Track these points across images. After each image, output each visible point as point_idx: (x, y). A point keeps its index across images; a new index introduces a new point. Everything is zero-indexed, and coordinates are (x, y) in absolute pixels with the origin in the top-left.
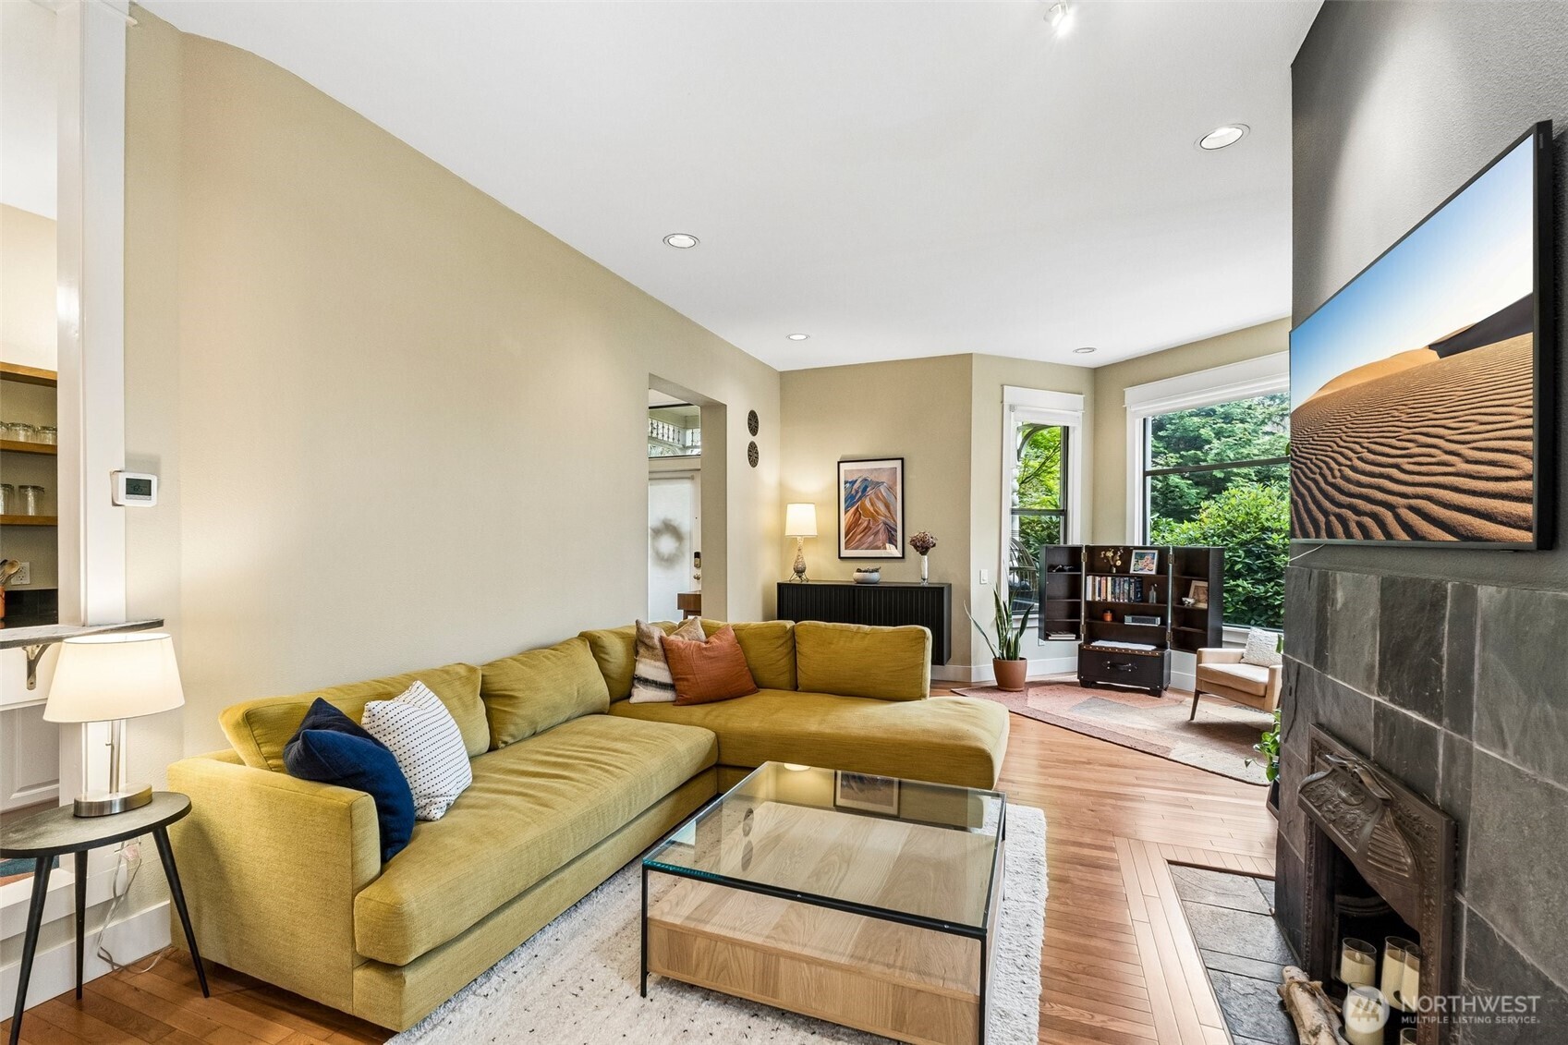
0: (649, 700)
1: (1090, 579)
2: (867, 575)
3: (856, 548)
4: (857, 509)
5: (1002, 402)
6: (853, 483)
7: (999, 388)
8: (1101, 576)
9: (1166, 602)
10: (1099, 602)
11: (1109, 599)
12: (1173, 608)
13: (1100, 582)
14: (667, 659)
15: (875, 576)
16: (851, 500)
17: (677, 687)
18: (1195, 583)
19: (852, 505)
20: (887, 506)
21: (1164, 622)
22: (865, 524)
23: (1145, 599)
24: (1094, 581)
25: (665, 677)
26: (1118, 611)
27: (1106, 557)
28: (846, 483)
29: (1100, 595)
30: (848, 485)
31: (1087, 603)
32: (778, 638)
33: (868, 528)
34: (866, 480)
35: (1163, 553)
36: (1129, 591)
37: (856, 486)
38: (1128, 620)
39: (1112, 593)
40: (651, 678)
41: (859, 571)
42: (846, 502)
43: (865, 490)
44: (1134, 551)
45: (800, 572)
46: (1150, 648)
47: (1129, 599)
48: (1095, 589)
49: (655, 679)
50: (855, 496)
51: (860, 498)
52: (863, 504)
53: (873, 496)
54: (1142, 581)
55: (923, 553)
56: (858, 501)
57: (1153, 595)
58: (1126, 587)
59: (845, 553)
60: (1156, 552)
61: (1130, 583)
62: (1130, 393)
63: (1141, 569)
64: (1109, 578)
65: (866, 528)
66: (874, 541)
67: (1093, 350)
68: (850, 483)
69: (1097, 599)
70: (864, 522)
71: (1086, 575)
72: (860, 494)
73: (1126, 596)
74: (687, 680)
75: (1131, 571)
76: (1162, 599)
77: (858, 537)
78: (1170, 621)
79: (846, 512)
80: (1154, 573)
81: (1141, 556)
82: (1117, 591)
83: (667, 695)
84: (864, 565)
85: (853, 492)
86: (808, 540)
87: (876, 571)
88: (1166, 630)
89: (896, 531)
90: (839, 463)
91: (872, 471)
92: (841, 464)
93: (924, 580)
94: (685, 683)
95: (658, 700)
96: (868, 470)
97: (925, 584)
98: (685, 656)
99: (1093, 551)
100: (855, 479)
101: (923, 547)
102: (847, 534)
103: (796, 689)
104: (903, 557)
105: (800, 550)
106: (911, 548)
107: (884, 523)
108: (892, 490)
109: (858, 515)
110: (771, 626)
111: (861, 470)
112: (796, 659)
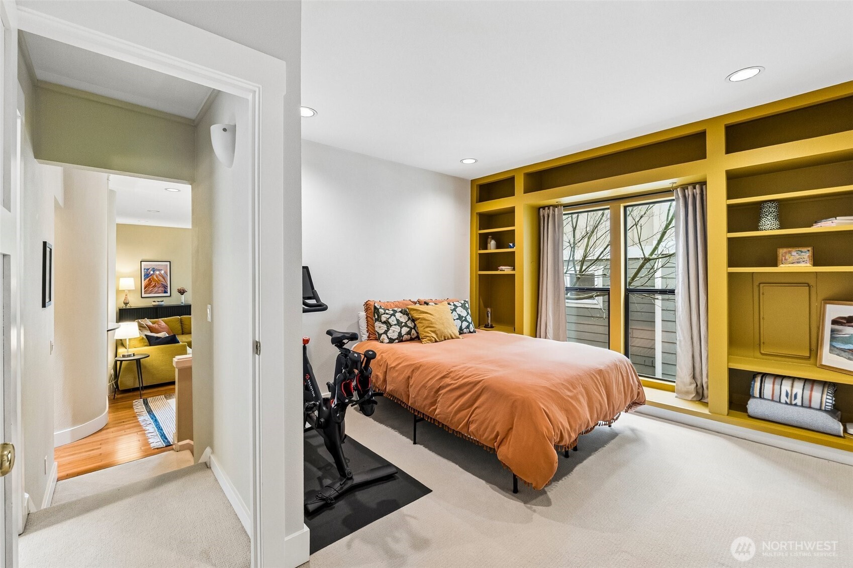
2: (160, 303)
3: (150, 293)
4: (150, 279)
14: (150, 330)
15: (162, 303)
16: (147, 275)
19: (148, 278)
20: (164, 278)
22: (154, 285)
28: (144, 269)
32: (177, 321)
33: (155, 286)
34: (154, 268)
37: (149, 271)
41: (154, 302)
42: (144, 276)
43: (153, 272)
45: (126, 304)
52: (153, 277)
53: (157, 274)
55: (182, 294)
56: (150, 276)
59: (144, 295)
66: (158, 290)
68: (147, 269)
72: (151, 273)
77: (151, 289)
79: (144, 280)
84: (156, 300)
85: (148, 273)
86: (130, 291)
87: (163, 301)
89: (167, 287)
90: (141, 262)
91: (157, 265)
93: (183, 303)
96: (155, 265)
100: (149, 268)
101: (182, 292)
102: (145, 288)
103: (183, 334)
104: (170, 296)
105: (126, 295)
106: (175, 293)
107: (162, 284)
108: (166, 273)
109: (150, 281)
110: (174, 318)
111: (151, 265)
112: (182, 326)
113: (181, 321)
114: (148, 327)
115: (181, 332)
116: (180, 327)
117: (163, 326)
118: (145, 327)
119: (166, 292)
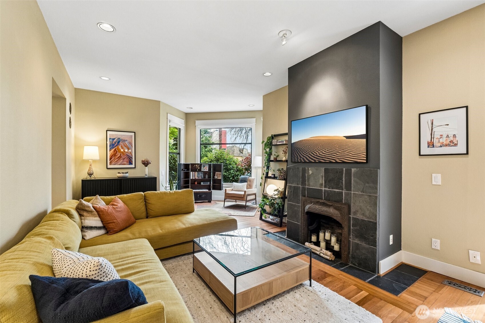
0: (95, 236)
1: (192, 173)
2: (124, 175)
3: (115, 164)
4: (115, 149)
5: (167, 118)
6: (114, 139)
7: (166, 114)
8: (194, 172)
9: (211, 178)
10: (194, 179)
11: (197, 178)
12: (212, 179)
13: (194, 173)
14: (100, 216)
15: (127, 175)
16: (112, 146)
17: (106, 227)
18: (216, 173)
19: (113, 148)
20: (129, 149)
21: (210, 183)
22: (119, 155)
23: (205, 177)
24: (193, 173)
25: (100, 224)
26: (199, 181)
27: (196, 166)
29: (194, 177)
30: (111, 140)
31: (191, 179)
32: (140, 199)
33: (120, 157)
34: (119, 138)
35: (210, 166)
36: (202, 175)
37: (115, 141)
38: (202, 183)
39: (198, 176)
40: (94, 226)
41: (119, 173)
42: (110, 146)
43: (119, 142)
44: (202, 165)
45: (90, 174)
46: (208, 190)
47: (202, 178)
48: (193, 176)
49: (96, 226)
50: (115, 144)
51: (117, 145)
52: (118, 148)
53: (123, 145)
54: (205, 173)
55: (146, 166)
56: (116, 146)
57: (207, 176)
58: (201, 174)
59: (109, 166)
60: (208, 165)
61: (202, 174)
62: (197, 122)
63: (205, 170)
64: (197, 172)
65: (119, 157)
66: (123, 162)
67: (192, 108)
68: (112, 139)
69: (194, 178)
70: (118, 155)
71: (191, 172)
72: (116, 144)
73: (201, 177)
74: (114, 222)
75: (202, 170)
76: (210, 177)
77: (116, 160)
78: (212, 183)
79: (110, 151)
80: (208, 170)
81: (204, 166)
82: (199, 176)
83: (102, 232)
84: (121, 171)
85: (113, 143)
86: (94, 161)
87: (127, 173)
88: (211, 185)
89: (132, 158)
91: (122, 135)
92: (108, 131)
93: (146, 175)
94: (113, 224)
95: (99, 235)
96: (120, 135)
97: (147, 177)
98: (110, 213)
99: (193, 165)
100: (114, 138)
101: (146, 163)
102: (110, 159)
103: (147, 217)
104: (135, 168)
105: (91, 165)
106: (139, 164)
107: (127, 155)
108: (131, 143)
109: (116, 152)
110: (136, 195)
111: (117, 135)
112: (146, 206)
113: (145, 199)
114: (97, 211)
115: (144, 214)
116: (143, 208)
117: (120, 208)
118: (91, 212)
119: (131, 163)
